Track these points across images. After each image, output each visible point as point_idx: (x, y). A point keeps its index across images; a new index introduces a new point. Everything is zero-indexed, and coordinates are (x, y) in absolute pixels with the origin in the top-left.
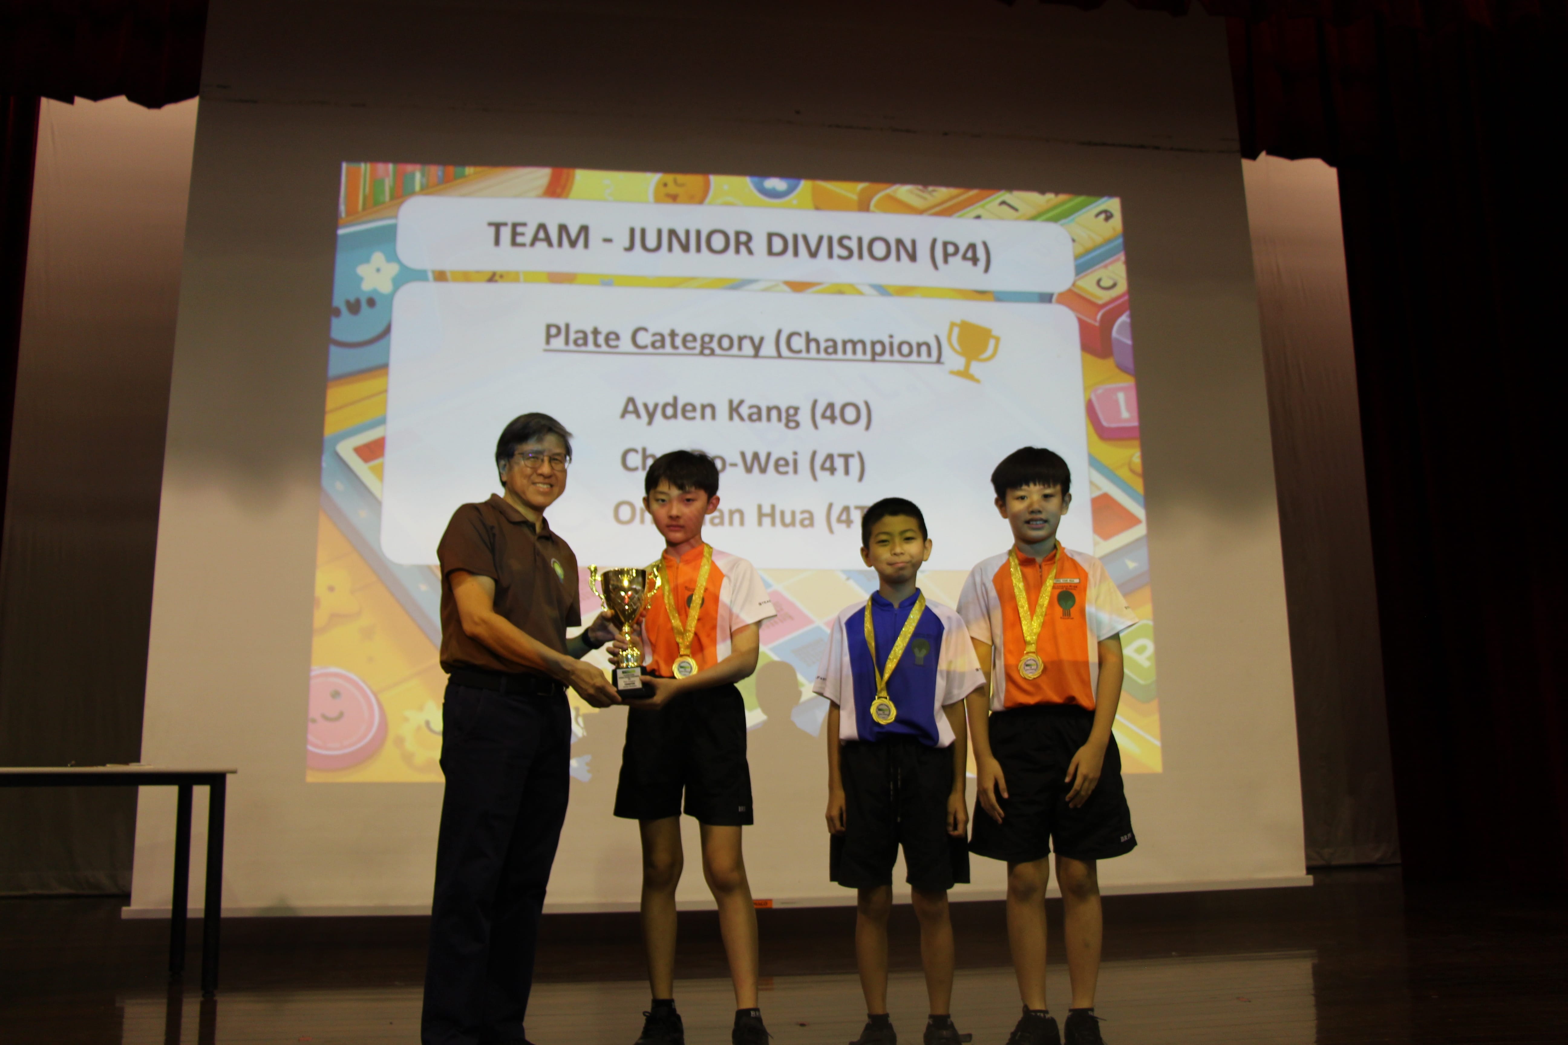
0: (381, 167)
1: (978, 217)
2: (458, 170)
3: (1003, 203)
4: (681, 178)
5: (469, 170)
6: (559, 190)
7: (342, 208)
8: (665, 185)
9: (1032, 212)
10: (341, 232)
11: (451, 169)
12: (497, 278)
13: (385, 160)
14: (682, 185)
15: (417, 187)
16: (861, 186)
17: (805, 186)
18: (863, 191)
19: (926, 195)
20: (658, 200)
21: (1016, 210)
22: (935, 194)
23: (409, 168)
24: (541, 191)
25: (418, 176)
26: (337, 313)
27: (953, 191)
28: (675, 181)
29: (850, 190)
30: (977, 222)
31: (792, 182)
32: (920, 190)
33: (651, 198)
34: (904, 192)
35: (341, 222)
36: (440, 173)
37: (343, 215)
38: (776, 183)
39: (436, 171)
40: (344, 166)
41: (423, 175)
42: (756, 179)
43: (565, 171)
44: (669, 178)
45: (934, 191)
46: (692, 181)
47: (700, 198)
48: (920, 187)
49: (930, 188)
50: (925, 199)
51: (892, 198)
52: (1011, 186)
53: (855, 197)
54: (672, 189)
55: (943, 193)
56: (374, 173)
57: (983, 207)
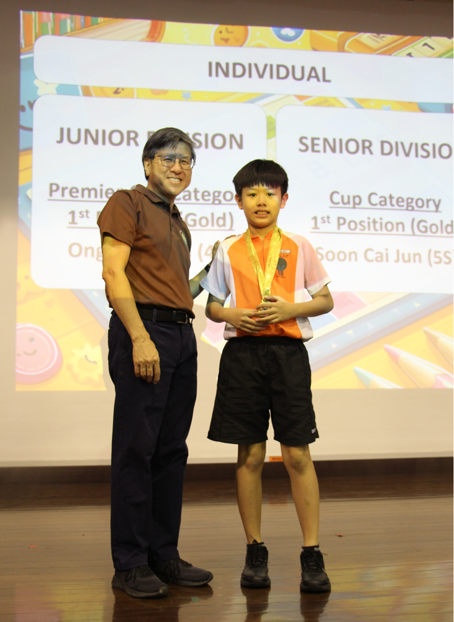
0: (45, 14)
1: (410, 55)
2: (94, 19)
3: (425, 44)
4: (230, 28)
5: (100, 20)
6: (156, 35)
7: (22, 41)
8: (221, 32)
9: (443, 50)
10: (22, 57)
11: (89, 18)
12: (120, 90)
13: (48, 10)
14: (231, 33)
15: (69, 30)
16: (340, 33)
17: (306, 33)
18: (341, 36)
19: (378, 40)
20: (217, 44)
21: (433, 49)
22: (383, 39)
23: (63, 16)
24: (145, 36)
25: (69, 21)
26: (23, 109)
27: (395, 37)
28: (227, 30)
29: (332, 36)
30: (409, 58)
31: (298, 30)
32: (375, 36)
33: (212, 42)
34: (366, 38)
35: (22, 50)
36: (82, 21)
37: (23, 46)
38: (288, 32)
39: (80, 19)
40: (21, 12)
41: (72, 22)
42: (276, 29)
43: (160, 22)
44: (223, 28)
45: (383, 37)
46: (237, 29)
47: (241, 42)
48: (375, 35)
49: (382, 35)
50: (378, 42)
51: (358, 42)
52: (431, 34)
53: (336, 41)
54: (225, 35)
55: (389, 38)
56: (40, 18)
57: (412, 47)
